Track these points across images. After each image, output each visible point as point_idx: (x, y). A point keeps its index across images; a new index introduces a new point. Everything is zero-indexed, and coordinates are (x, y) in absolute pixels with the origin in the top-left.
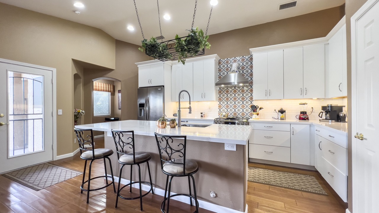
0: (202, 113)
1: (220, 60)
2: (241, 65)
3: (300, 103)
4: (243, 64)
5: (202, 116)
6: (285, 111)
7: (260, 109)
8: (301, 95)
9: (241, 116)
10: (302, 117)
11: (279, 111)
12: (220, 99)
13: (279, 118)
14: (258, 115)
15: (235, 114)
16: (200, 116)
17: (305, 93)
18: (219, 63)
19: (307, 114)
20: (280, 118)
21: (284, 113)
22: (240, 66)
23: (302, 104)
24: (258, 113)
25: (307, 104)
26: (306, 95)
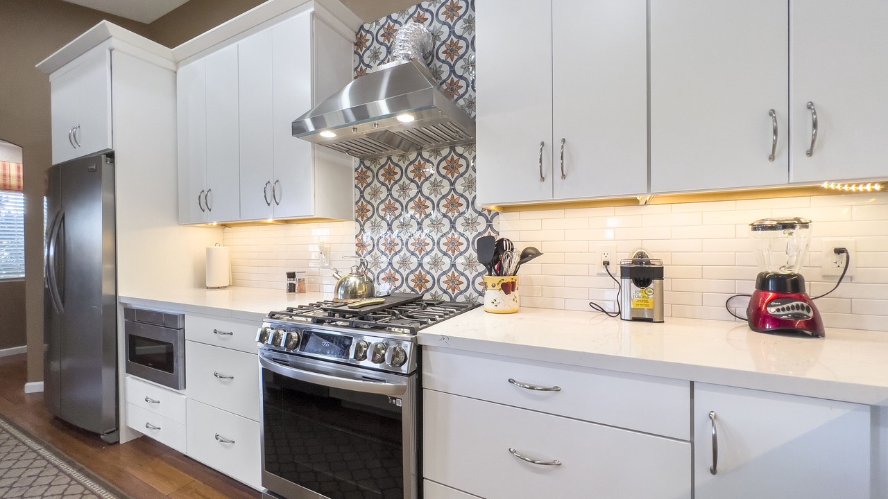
0: (291, 275)
1: (362, 27)
2: (443, 38)
3: (755, 219)
4: (452, 32)
5: (292, 288)
6: (658, 273)
7: (526, 256)
8: (772, 158)
9: (445, 292)
10: (772, 310)
11: (627, 272)
12: (362, 211)
13: (626, 313)
14: (507, 292)
15: (421, 281)
16: (285, 286)
17: (799, 147)
18: (359, 43)
19: (810, 290)
20: (632, 310)
21: (657, 281)
22: (438, 43)
23: (772, 228)
24: (507, 279)
25: (805, 225)
26: (810, 153)
